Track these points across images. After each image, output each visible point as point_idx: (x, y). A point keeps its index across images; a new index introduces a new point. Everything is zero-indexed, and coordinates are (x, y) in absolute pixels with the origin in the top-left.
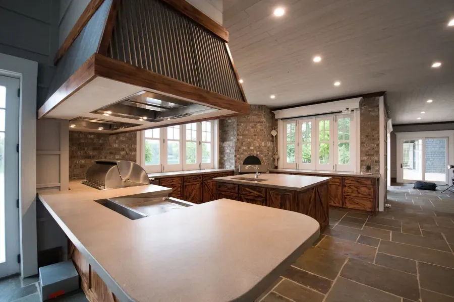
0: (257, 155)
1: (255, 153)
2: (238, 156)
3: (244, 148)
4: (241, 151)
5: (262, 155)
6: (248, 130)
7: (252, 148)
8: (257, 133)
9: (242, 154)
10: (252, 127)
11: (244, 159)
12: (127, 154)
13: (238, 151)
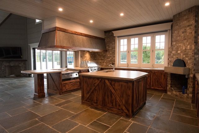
0: (183, 58)
1: (182, 57)
2: (170, 59)
3: (174, 52)
4: (172, 54)
5: (187, 59)
6: (180, 36)
7: (179, 52)
8: (186, 37)
9: (173, 57)
10: (183, 33)
11: (173, 61)
12: (112, 58)
13: (170, 55)
